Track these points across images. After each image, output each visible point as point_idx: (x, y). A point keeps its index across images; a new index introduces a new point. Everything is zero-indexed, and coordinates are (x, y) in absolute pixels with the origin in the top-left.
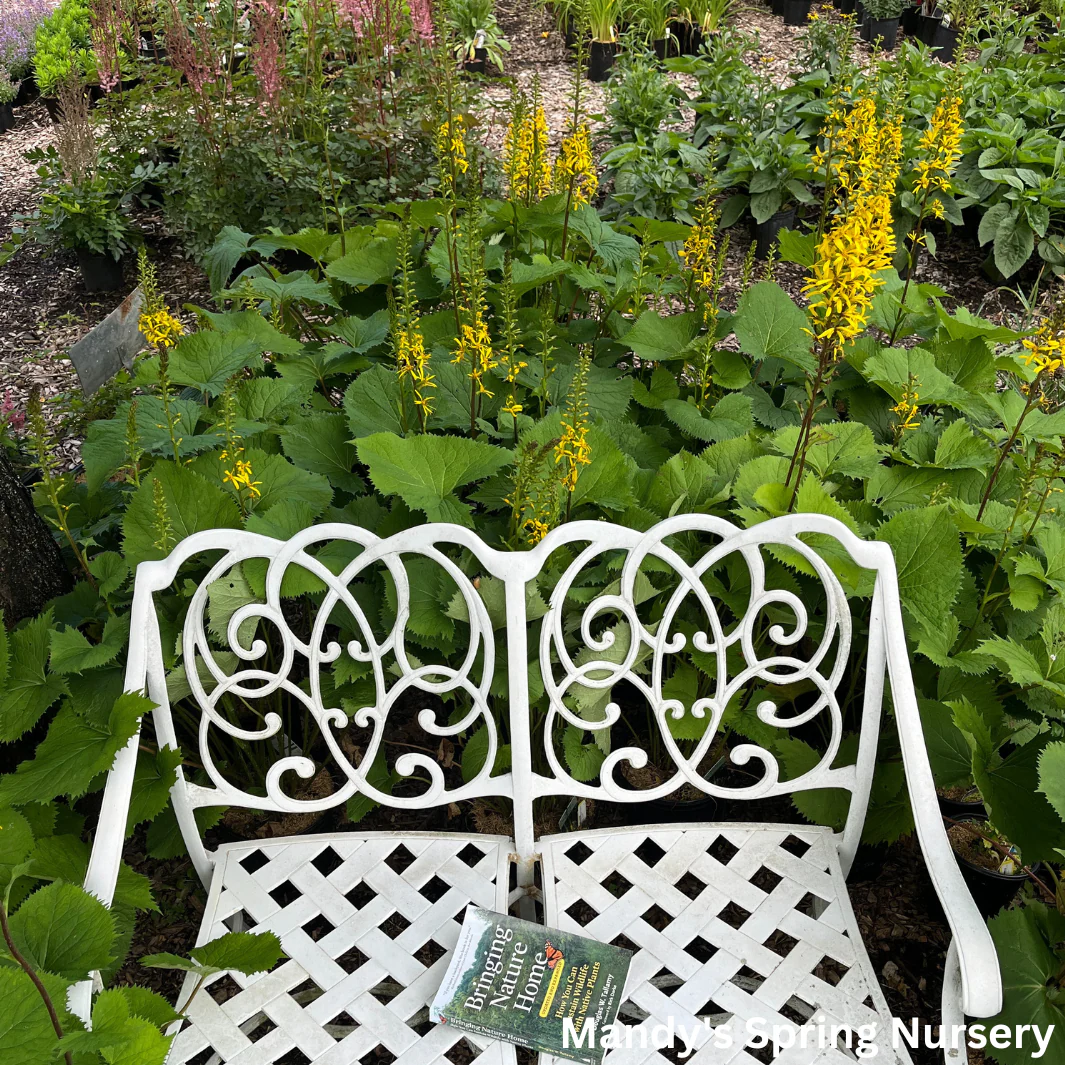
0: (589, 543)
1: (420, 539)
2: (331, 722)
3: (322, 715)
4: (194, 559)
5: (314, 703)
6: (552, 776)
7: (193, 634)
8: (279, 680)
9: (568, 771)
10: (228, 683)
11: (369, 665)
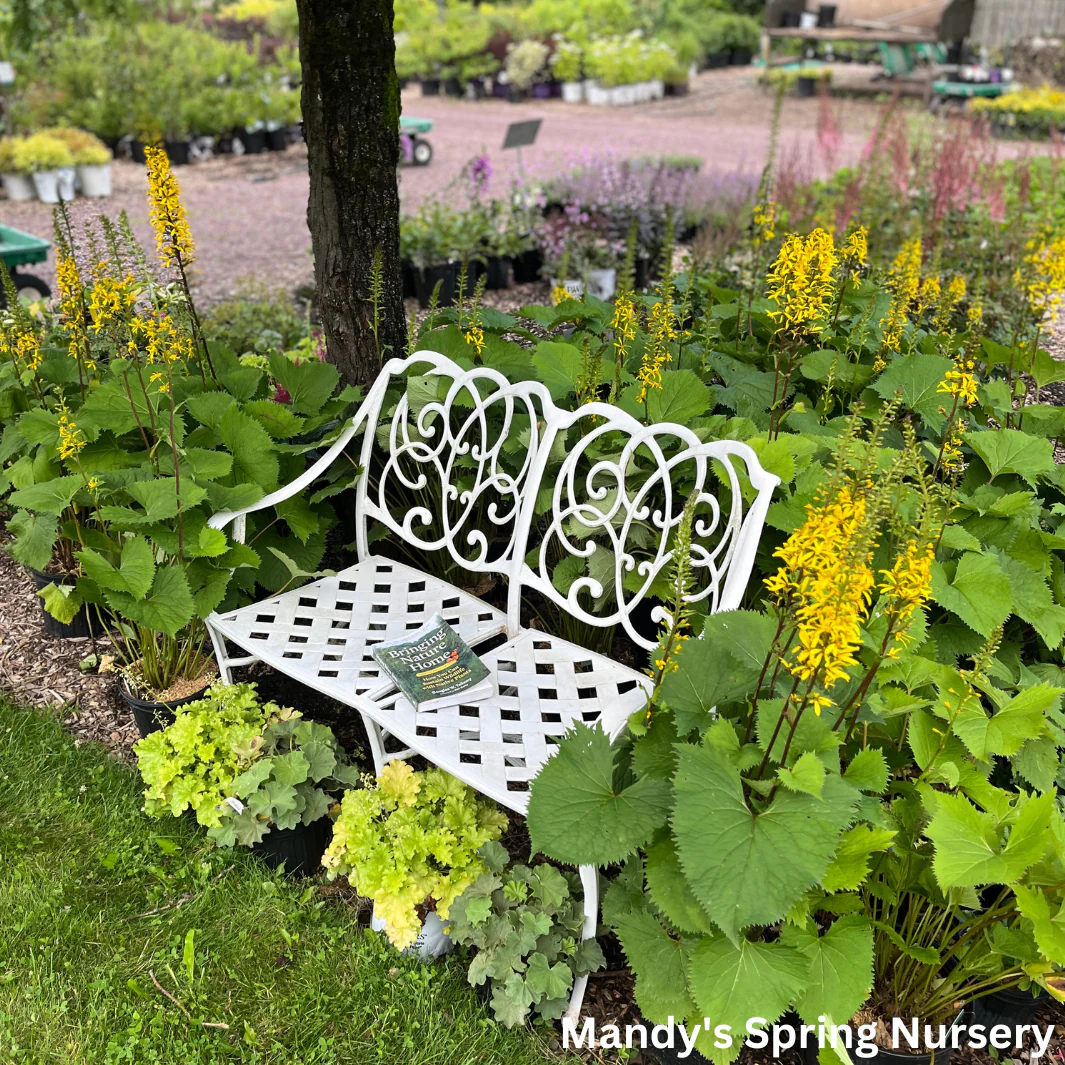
0: (608, 420)
1: (524, 389)
2: (449, 494)
3: (447, 487)
4: (417, 364)
5: (445, 477)
6: (539, 576)
7: (401, 409)
8: (433, 456)
9: (551, 579)
10: (409, 446)
11: (478, 463)
